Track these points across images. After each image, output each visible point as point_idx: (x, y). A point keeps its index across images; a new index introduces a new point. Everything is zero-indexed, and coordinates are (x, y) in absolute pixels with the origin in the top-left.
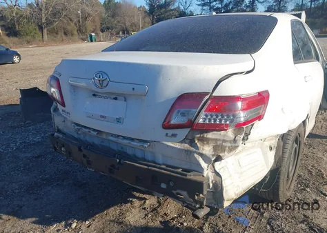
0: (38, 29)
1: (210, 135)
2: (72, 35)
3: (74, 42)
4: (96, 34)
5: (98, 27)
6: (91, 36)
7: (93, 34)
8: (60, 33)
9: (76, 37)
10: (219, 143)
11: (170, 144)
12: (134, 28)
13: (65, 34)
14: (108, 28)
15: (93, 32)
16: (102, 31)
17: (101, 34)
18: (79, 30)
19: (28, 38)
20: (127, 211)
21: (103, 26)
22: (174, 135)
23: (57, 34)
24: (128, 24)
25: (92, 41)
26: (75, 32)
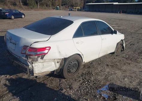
0: (35, 3)
1: (31, 57)
2: (49, 6)
3: (50, 9)
4: (59, 6)
5: (61, 4)
6: (57, 7)
7: (58, 7)
8: (44, 5)
9: (51, 8)
10: (34, 59)
11: (23, 58)
12: (76, 5)
13: (47, 6)
14: (65, 4)
15: (58, 6)
16: (62, 6)
17: (61, 7)
18: (53, 5)
19: (31, 7)
20: (24, 75)
21: (63, 3)
22: (23, 56)
23: (43, 5)
24: (74, 3)
25: (57, 10)
26: (51, 6)
